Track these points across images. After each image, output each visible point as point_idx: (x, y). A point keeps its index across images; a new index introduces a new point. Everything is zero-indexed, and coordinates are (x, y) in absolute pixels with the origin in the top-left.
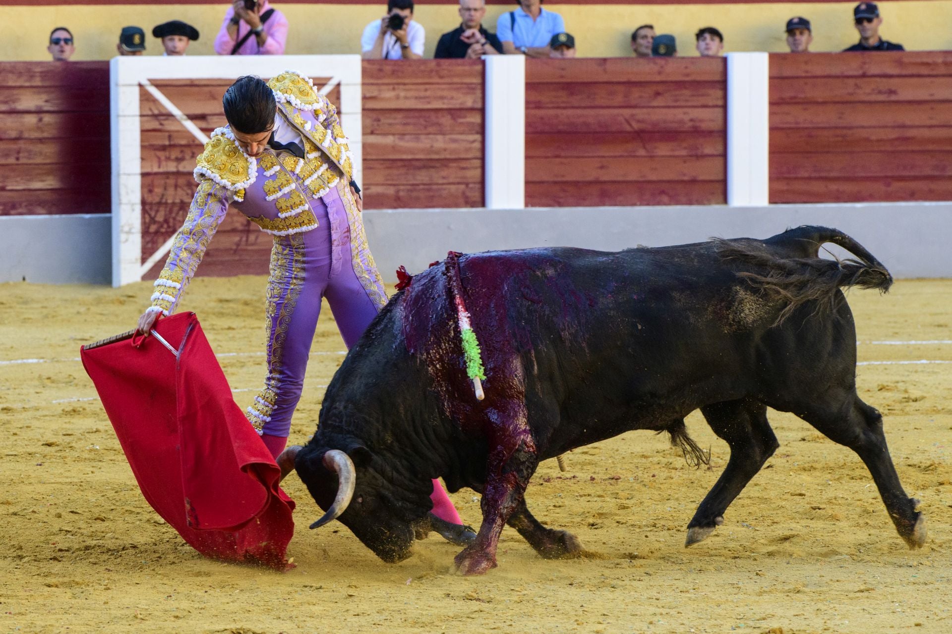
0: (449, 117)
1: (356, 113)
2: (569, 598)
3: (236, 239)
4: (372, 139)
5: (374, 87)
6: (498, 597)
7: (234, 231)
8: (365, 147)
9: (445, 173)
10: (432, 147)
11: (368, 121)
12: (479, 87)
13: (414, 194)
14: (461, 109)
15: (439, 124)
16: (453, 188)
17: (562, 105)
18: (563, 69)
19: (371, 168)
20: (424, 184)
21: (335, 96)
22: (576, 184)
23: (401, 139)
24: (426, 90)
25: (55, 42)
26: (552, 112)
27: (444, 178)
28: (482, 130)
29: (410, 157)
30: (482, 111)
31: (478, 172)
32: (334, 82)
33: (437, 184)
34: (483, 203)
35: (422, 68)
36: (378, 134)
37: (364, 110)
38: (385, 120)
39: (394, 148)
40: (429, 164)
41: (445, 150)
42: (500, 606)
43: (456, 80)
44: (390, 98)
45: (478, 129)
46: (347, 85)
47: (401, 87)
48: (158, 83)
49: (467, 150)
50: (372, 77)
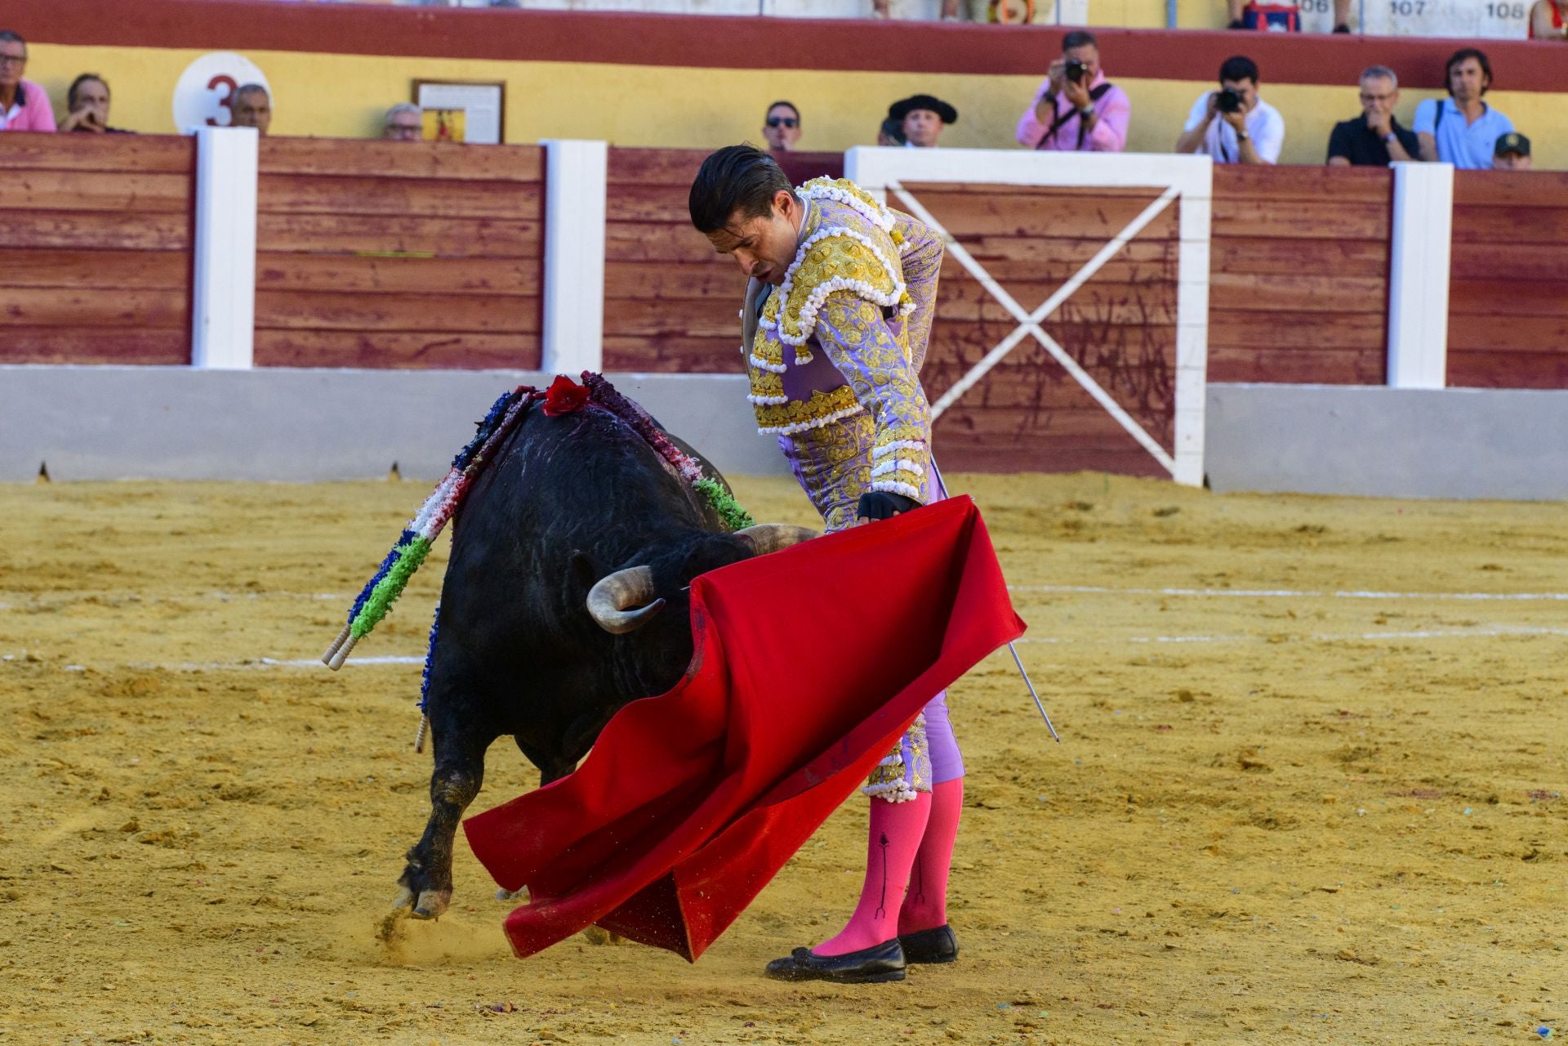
0: (1339, 251)
1: (1200, 241)
2: (1491, 962)
3: (1020, 419)
4: (1224, 279)
5: (1230, 204)
6: (1386, 958)
7: (1016, 407)
8: (1214, 291)
9: (1329, 332)
10: (1311, 293)
11: (1220, 254)
12: (1384, 208)
13: (1283, 362)
14: (1356, 240)
15: (1323, 261)
16: (1340, 355)
17: (1507, 239)
18: (1510, 186)
19: (1222, 322)
20: (1298, 349)
21: (1172, 213)
22: (1521, 355)
23: (1265, 281)
24: (1306, 210)
25: (772, 123)
26: (1490, 249)
27: (1327, 340)
28: (1386, 271)
29: (1278, 307)
30: (1388, 244)
31: (1379, 332)
32: (1171, 194)
33: (1318, 349)
34: (1383, 379)
35: (1302, 178)
36: (1232, 272)
37: (1214, 236)
38: (1244, 252)
39: (1256, 294)
40: (1304, 319)
41: (1331, 299)
42: (1389, 971)
43: (1351, 197)
44: (1252, 219)
45: (1382, 271)
46: (1191, 199)
47: (1270, 204)
48: (914, 187)
49: (1363, 300)
50: (1227, 188)
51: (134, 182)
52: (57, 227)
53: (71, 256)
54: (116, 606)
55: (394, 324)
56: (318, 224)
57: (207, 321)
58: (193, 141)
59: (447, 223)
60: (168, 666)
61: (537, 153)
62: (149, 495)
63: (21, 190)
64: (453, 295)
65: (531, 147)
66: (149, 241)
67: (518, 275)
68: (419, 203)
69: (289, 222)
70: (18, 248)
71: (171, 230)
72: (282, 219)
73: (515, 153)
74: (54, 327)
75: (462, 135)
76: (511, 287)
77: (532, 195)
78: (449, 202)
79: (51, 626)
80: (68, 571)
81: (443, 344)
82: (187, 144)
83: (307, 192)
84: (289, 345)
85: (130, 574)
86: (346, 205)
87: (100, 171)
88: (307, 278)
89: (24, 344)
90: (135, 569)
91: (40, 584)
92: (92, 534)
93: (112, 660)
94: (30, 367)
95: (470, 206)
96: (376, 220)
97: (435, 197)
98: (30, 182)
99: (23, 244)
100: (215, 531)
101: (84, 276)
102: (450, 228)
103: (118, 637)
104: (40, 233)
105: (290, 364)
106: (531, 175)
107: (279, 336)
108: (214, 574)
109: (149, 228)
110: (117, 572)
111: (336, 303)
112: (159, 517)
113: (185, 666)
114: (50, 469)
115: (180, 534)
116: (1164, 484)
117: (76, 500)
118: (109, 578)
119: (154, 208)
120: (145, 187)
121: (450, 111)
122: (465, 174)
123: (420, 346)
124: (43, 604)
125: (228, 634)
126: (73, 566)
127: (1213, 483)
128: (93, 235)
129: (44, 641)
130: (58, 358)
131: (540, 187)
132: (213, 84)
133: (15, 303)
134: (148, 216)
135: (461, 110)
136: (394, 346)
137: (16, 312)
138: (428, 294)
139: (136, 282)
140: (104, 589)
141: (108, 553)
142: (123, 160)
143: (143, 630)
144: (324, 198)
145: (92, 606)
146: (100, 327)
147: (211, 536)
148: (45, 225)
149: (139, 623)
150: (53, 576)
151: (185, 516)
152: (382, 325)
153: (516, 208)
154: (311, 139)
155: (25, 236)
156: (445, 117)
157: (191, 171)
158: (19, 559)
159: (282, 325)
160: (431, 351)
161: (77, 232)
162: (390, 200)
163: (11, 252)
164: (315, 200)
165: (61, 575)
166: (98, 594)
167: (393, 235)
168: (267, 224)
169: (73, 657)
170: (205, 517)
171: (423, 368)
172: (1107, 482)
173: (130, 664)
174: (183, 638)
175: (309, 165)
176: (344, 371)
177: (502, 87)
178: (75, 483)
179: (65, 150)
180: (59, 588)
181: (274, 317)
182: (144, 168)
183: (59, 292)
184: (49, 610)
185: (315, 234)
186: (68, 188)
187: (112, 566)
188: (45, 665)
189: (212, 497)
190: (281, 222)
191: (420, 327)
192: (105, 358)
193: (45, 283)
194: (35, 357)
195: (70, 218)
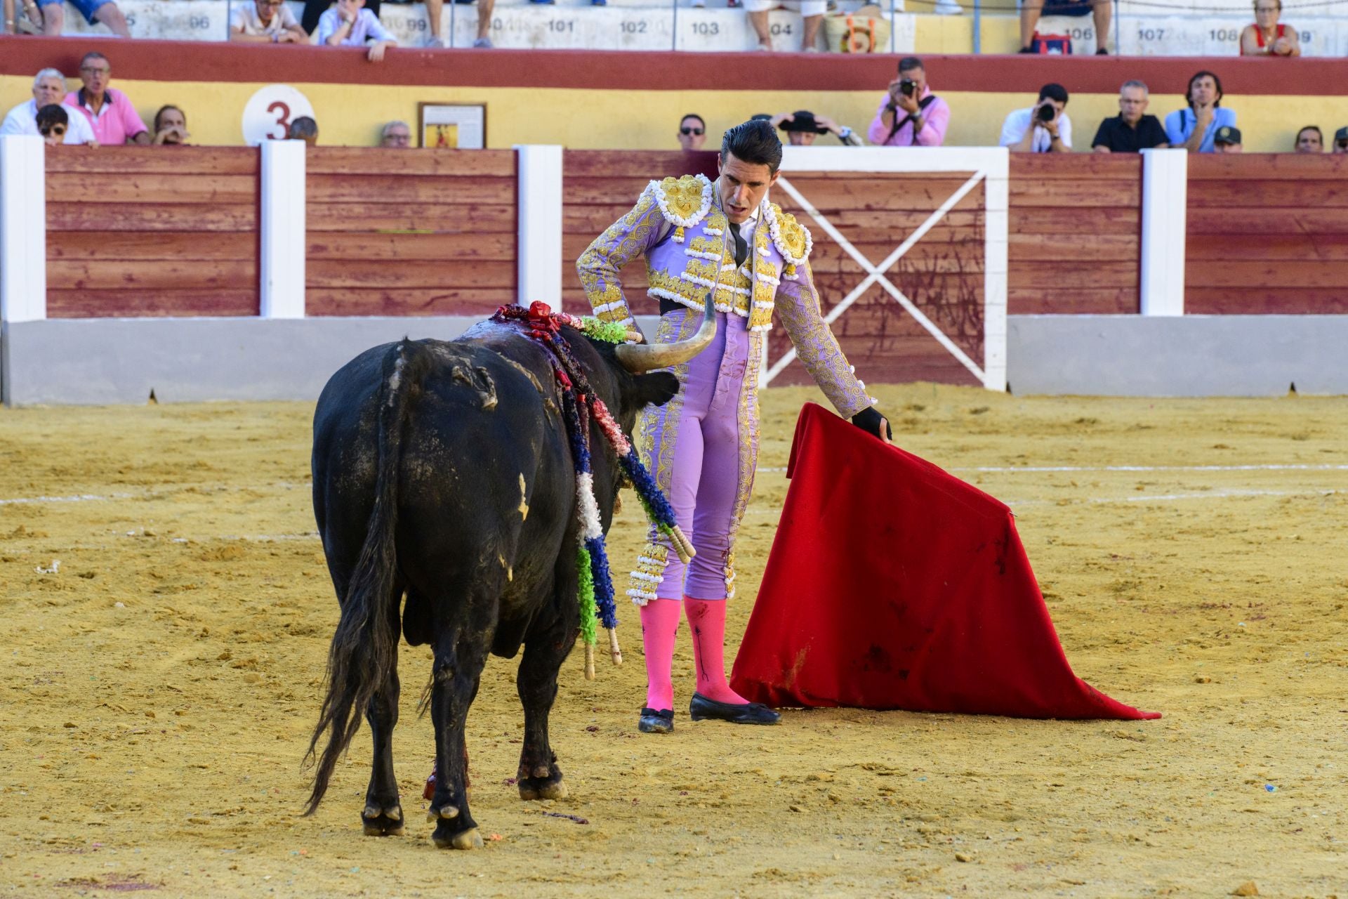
0: (1103, 216)
1: (1001, 211)
2: (1229, 738)
3: (870, 344)
4: (1019, 238)
5: (1023, 183)
6: (1151, 736)
7: (867, 335)
8: (1011, 247)
9: (1097, 276)
10: (1084, 247)
11: (1015, 220)
12: (1136, 183)
13: (1064, 299)
14: (1116, 208)
15: (1091, 223)
16: (1106, 293)
17: (1226, 204)
18: (1228, 165)
19: (1017, 270)
20: (1074, 288)
21: (979, 191)
22: (1240, 290)
23: (1050, 239)
24: (1079, 186)
25: (685, 131)
26: (1215, 212)
27: (1096, 281)
28: (1139, 229)
29: (1059, 258)
30: (1140, 210)
31: (1133, 275)
32: (978, 176)
33: (1089, 288)
34: (1138, 309)
35: (1075, 162)
36: (1025, 233)
37: (1011, 207)
38: (1034, 218)
39: (1043, 249)
40: (1079, 266)
41: (1098, 251)
42: (1153, 746)
43: (1111, 175)
44: (1039, 194)
45: (1135, 229)
46: (993, 179)
47: (1052, 182)
48: (791, 175)
49: (1122, 252)
50: (1020, 171)
51: (215, 181)
52: (159, 216)
53: (169, 237)
54: (209, 494)
55: (408, 283)
56: (351, 210)
57: (271, 283)
58: (258, 150)
59: (446, 208)
60: (248, 537)
61: (511, 155)
62: (231, 412)
63: (133, 189)
64: (452, 261)
65: (507, 150)
66: (226, 224)
67: (498, 245)
68: (425, 193)
69: (329, 209)
70: (131, 231)
71: (243, 217)
72: (324, 207)
73: (494, 155)
74: (158, 290)
75: (456, 143)
76: (495, 254)
77: (508, 186)
78: (446, 192)
79: (160, 509)
80: (173, 469)
81: (445, 297)
82: (253, 152)
83: (343, 187)
84: (332, 300)
85: (219, 471)
86: (370, 196)
87: (190, 174)
88: (344, 250)
89: (136, 302)
90: (222, 467)
91: (153, 479)
92: (190, 441)
93: (207, 534)
94: (141, 319)
95: (462, 195)
96: (394, 206)
97: (436, 189)
98: (139, 183)
99: (134, 228)
100: (280, 437)
101: (180, 252)
102: (449, 211)
103: (211, 517)
104: (146, 220)
105: (333, 314)
106: (507, 171)
107: (324, 293)
108: (281, 470)
109: (226, 215)
110: (209, 469)
111: (367, 268)
112: (239, 428)
113: (261, 537)
114: (156, 394)
115: (254, 440)
116: (977, 390)
117: (177, 417)
118: (204, 474)
119: (230, 200)
120: (223, 186)
121: (446, 126)
122: (458, 172)
123: (428, 299)
124: (155, 494)
125: (292, 513)
126: (176, 465)
127: (1013, 389)
128: (186, 222)
129: (157, 521)
130: (162, 312)
131: (514, 180)
132: (271, 108)
133: (129, 272)
134: (225, 207)
135: (455, 125)
136: (409, 299)
137: (130, 279)
138: (433, 261)
139: (218, 255)
140: (200, 482)
141: (202, 455)
142: (206, 166)
143: (229, 511)
144: (355, 191)
145: (191, 494)
146: (192, 289)
147: (277, 441)
148: (150, 214)
149: (226, 506)
150: (161, 473)
151: (258, 427)
152: (400, 284)
153: (497, 196)
154: (345, 148)
155: (135, 222)
156: (443, 129)
157: (257, 173)
158: (136, 461)
159: (326, 285)
160: (436, 303)
161: (173, 219)
162: (404, 191)
163: (125, 234)
164: (349, 193)
165: (167, 472)
166: (196, 486)
167: (407, 217)
168: (314, 211)
169: (178, 532)
170: (272, 427)
171: (430, 315)
172: (935, 389)
173: (220, 537)
174: (259, 517)
175: (343, 167)
176: (372, 318)
177: (484, 107)
178: (176, 404)
179: (163, 159)
180: (166, 482)
181: (320, 279)
182: (222, 171)
183: (161, 264)
184: (160, 498)
185: (348, 218)
186: (166, 187)
187: (205, 465)
188: (158, 538)
189: (277, 413)
190: (324, 209)
191: (428, 285)
192: (196, 312)
193: (151, 257)
194: (145, 312)
195: (168, 209)
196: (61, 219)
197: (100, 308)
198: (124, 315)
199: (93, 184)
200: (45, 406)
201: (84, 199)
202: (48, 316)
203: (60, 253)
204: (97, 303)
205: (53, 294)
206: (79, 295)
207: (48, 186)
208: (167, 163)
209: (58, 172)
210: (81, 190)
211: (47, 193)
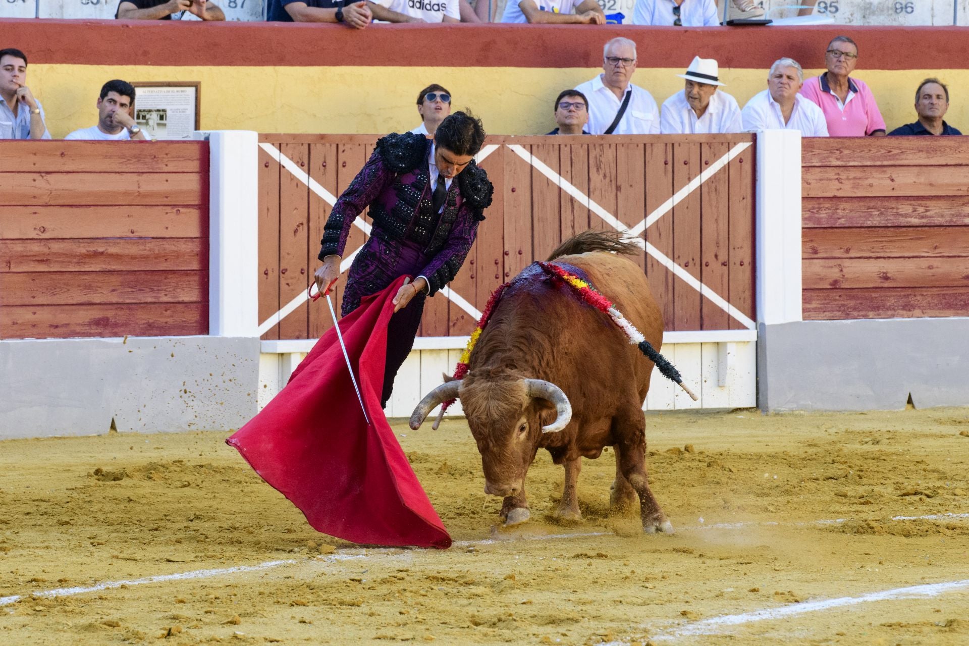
52: (915, 211)
63: (889, 182)
74: (914, 288)
87: (946, 165)
89: (891, 302)
98: (894, 176)
99: (889, 224)
101: (936, 248)
104: (902, 215)
114: (913, 398)
128: (942, 216)
130: (917, 312)
133: (885, 270)
137: (885, 277)
146: (948, 287)
148: (905, 208)
155: (891, 218)
161: (928, 213)
178: (934, 409)
186: (922, 180)
192: (952, 311)
193: (906, 255)
194: (901, 312)
195: (923, 203)
196: (817, 215)
197: (855, 309)
198: (879, 316)
199: (848, 179)
200: (802, 412)
201: (839, 194)
202: (804, 318)
203: (816, 252)
204: (852, 303)
205: (808, 294)
206: (835, 295)
207: (805, 181)
208: (923, 155)
209: (815, 167)
210: (838, 185)
211: (803, 189)
